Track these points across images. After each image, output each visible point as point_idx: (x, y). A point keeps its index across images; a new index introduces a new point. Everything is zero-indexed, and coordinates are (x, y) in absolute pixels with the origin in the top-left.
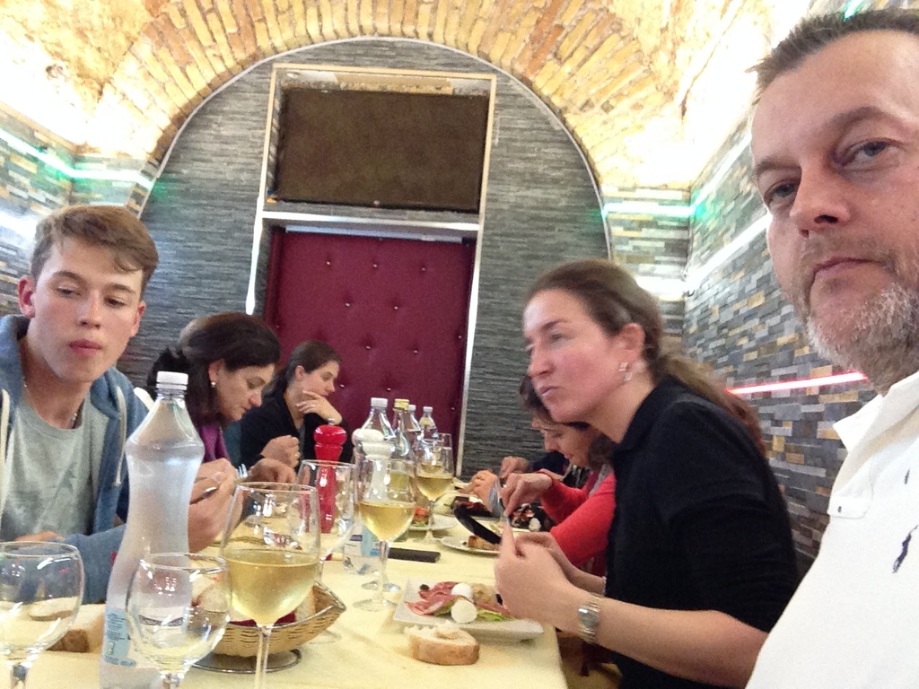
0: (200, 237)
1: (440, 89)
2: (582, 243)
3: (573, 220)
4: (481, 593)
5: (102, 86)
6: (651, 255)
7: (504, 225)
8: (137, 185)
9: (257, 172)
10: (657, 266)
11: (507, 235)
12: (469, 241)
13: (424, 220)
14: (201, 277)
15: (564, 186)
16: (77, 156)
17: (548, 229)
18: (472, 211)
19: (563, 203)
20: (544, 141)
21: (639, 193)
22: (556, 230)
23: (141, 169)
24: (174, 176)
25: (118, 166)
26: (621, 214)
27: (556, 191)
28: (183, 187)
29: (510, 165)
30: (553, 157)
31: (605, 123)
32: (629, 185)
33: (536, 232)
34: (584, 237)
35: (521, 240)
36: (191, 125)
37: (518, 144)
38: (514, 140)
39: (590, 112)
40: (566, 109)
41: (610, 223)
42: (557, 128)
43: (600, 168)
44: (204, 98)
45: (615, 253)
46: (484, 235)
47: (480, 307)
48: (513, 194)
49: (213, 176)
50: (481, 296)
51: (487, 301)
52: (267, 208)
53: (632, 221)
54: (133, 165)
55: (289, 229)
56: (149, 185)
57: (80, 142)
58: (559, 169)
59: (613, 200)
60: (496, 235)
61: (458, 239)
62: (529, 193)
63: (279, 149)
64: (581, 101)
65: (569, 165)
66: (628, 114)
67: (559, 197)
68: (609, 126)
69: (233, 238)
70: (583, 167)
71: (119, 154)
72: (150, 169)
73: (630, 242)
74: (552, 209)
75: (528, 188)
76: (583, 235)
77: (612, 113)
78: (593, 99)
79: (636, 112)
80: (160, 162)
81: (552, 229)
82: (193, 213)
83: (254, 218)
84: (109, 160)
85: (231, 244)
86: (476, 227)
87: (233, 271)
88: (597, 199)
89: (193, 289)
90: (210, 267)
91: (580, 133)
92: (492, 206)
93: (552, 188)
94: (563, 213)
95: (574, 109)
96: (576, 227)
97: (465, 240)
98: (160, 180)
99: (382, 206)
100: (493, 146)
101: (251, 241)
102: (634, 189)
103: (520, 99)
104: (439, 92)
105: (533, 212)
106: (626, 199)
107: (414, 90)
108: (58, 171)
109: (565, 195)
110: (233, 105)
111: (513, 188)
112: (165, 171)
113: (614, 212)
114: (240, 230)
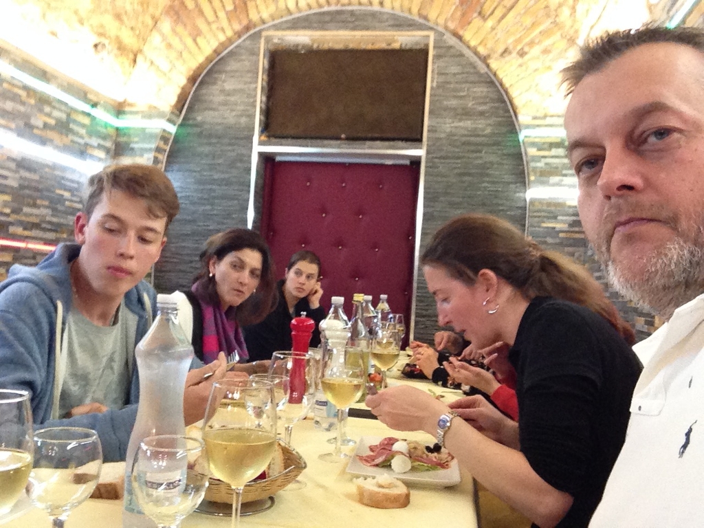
0: (212, 167)
1: (389, 44)
2: (505, 162)
3: (497, 144)
4: (415, 448)
5: (135, 56)
6: (560, 169)
7: (441, 150)
8: (164, 131)
9: (252, 117)
10: (564, 178)
11: (444, 158)
12: (416, 163)
13: (380, 148)
14: (214, 198)
15: (488, 117)
16: (119, 110)
17: (477, 152)
18: (417, 140)
19: (488, 130)
20: (472, 82)
21: (548, 121)
22: (483, 152)
23: (167, 118)
24: (191, 122)
25: (150, 116)
26: (535, 137)
27: (483, 121)
28: (198, 130)
29: (445, 103)
30: (479, 94)
31: (521, 66)
32: (540, 114)
33: (466, 155)
34: (505, 157)
35: (456, 161)
36: (202, 83)
37: (452, 86)
38: (449, 83)
39: (508, 58)
40: (489, 56)
41: (526, 145)
42: (482, 71)
43: (517, 102)
44: (211, 62)
45: (530, 169)
46: (427, 158)
47: (425, 215)
48: (449, 125)
49: (219, 121)
50: (425, 206)
51: (430, 210)
52: (261, 143)
53: (544, 143)
54: (161, 115)
55: (278, 159)
56: (172, 129)
57: (121, 100)
58: (485, 103)
59: (528, 127)
60: (436, 158)
61: (407, 162)
62: (461, 124)
63: (269, 98)
64: (501, 49)
65: (493, 100)
66: (538, 58)
67: (485, 126)
68: (524, 68)
69: (237, 168)
70: (504, 102)
71: (150, 107)
72: (174, 118)
73: (543, 160)
74: (478, 136)
75: (460, 120)
76: (505, 155)
77: (526, 57)
78: (511, 47)
79: (546, 56)
80: (181, 112)
81: (480, 151)
82: (206, 149)
83: (251, 151)
84: (142, 112)
85: (235, 172)
86: (419, 152)
87: (236, 193)
88: (515, 126)
89: (208, 207)
90: (219, 190)
91: (501, 74)
92: (432, 135)
93: (480, 120)
94: (488, 139)
95: (496, 55)
96: (499, 150)
97: (412, 163)
98: (181, 125)
99: (347, 139)
100: (432, 88)
101: (249, 170)
102: (545, 117)
103: (452, 50)
104: (390, 48)
105: (464, 139)
106: (538, 126)
107: (370, 47)
108: (106, 123)
109: (490, 125)
110: (233, 65)
111: (448, 120)
112: (184, 119)
113: (529, 137)
114: (241, 161)
